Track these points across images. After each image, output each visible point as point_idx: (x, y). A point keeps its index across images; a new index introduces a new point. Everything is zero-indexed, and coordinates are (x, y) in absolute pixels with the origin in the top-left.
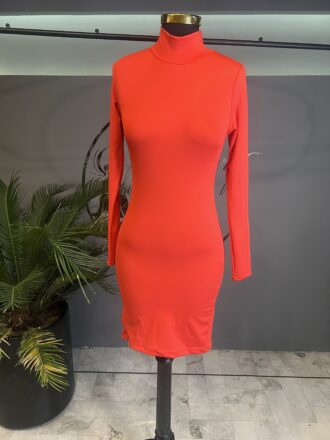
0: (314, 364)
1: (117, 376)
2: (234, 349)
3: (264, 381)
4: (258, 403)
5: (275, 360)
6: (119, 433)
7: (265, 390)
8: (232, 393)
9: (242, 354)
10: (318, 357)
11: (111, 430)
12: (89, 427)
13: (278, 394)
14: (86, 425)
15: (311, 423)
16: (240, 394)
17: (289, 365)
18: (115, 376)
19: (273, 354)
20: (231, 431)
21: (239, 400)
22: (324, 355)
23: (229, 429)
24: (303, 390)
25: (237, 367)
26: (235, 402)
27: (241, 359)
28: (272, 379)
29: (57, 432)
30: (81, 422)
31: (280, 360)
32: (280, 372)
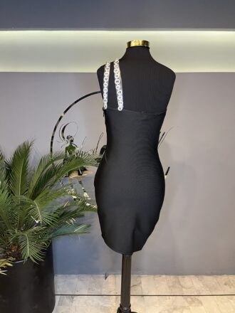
0: (225, 284)
1: (75, 298)
2: (166, 274)
3: (189, 299)
5: (197, 283)
7: (190, 307)
8: (165, 310)
9: (171, 278)
10: (228, 279)
13: (200, 309)
16: (171, 311)
17: (207, 286)
18: (73, 298)
19: (194, 278)
22: (232, 277)
24: (218, 305)
25: (168, 289)
27: (170, 282)
28: (194, 297)
31: (200, 283)
32: (201, 292)
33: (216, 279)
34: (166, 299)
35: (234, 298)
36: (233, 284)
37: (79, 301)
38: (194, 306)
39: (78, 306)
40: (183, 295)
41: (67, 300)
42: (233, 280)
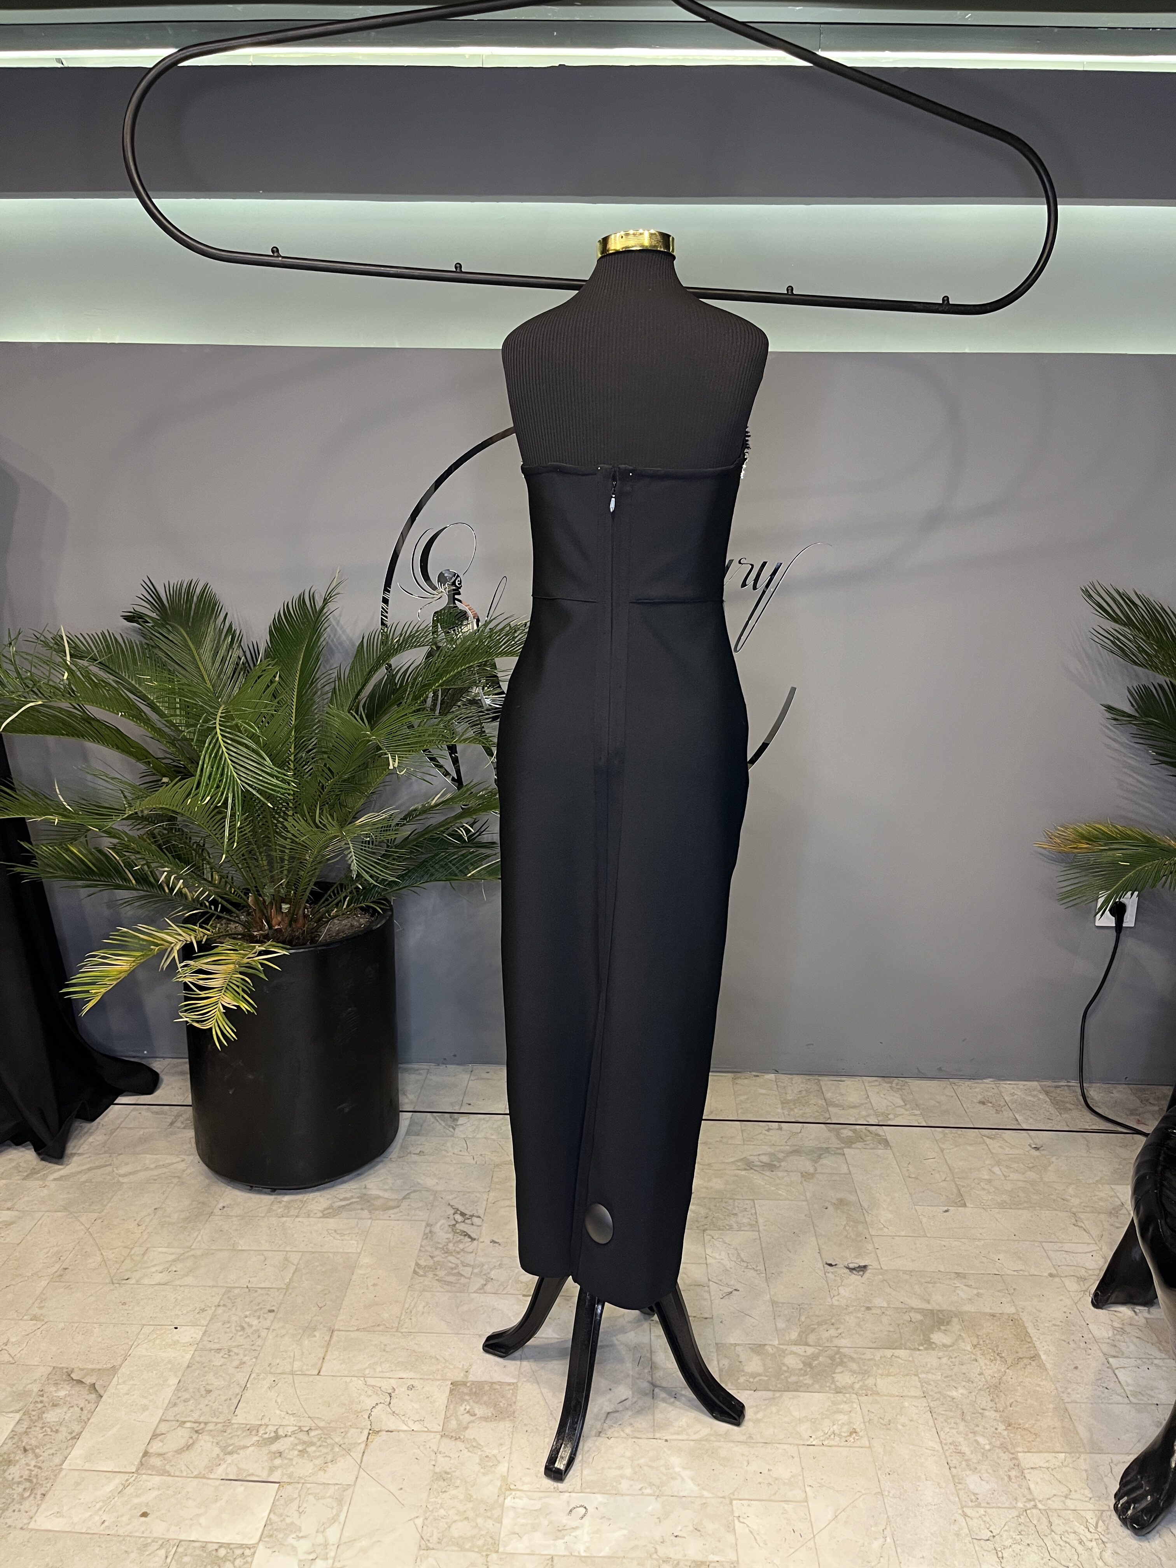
2: (779, 1072)
4: (823, 1171)
5: (882, 1096)
6: (472, 1216)
7: (845, 1149)
8: (760, 1153)
9: (793, 1082)
10: (996, 1091)
11: (453, 1211)
12: (398, 1207)
13: (878, 1156)
14: (391, 1204)
15: (950, 1208)
16: (781, 1155)
17: (917, 1105)
18: (457, 1120)
19: (877, 1083)
20: (750, 1216)
21: (775, 1165)
22: (1015, 1086)
23: (745, 1213)
24: (942, 1150)
25: (780, 1106)
26: (765, 1168)
27: (790, 1092)
28: (866, 1128)
29: (321, 1215)
30: (379, 1197)
31: (893, 1096)
32: (891, 1116)
33: (955, 1087)
34: (769, 1130)
35: (1003, 1135)
36: (1009, 1104)
37: (478, 1127)
38: (860, 1147)
39: (474, 1138)
40: (829, 1121)
41: (438, 1124)
42: (1013, 1094)
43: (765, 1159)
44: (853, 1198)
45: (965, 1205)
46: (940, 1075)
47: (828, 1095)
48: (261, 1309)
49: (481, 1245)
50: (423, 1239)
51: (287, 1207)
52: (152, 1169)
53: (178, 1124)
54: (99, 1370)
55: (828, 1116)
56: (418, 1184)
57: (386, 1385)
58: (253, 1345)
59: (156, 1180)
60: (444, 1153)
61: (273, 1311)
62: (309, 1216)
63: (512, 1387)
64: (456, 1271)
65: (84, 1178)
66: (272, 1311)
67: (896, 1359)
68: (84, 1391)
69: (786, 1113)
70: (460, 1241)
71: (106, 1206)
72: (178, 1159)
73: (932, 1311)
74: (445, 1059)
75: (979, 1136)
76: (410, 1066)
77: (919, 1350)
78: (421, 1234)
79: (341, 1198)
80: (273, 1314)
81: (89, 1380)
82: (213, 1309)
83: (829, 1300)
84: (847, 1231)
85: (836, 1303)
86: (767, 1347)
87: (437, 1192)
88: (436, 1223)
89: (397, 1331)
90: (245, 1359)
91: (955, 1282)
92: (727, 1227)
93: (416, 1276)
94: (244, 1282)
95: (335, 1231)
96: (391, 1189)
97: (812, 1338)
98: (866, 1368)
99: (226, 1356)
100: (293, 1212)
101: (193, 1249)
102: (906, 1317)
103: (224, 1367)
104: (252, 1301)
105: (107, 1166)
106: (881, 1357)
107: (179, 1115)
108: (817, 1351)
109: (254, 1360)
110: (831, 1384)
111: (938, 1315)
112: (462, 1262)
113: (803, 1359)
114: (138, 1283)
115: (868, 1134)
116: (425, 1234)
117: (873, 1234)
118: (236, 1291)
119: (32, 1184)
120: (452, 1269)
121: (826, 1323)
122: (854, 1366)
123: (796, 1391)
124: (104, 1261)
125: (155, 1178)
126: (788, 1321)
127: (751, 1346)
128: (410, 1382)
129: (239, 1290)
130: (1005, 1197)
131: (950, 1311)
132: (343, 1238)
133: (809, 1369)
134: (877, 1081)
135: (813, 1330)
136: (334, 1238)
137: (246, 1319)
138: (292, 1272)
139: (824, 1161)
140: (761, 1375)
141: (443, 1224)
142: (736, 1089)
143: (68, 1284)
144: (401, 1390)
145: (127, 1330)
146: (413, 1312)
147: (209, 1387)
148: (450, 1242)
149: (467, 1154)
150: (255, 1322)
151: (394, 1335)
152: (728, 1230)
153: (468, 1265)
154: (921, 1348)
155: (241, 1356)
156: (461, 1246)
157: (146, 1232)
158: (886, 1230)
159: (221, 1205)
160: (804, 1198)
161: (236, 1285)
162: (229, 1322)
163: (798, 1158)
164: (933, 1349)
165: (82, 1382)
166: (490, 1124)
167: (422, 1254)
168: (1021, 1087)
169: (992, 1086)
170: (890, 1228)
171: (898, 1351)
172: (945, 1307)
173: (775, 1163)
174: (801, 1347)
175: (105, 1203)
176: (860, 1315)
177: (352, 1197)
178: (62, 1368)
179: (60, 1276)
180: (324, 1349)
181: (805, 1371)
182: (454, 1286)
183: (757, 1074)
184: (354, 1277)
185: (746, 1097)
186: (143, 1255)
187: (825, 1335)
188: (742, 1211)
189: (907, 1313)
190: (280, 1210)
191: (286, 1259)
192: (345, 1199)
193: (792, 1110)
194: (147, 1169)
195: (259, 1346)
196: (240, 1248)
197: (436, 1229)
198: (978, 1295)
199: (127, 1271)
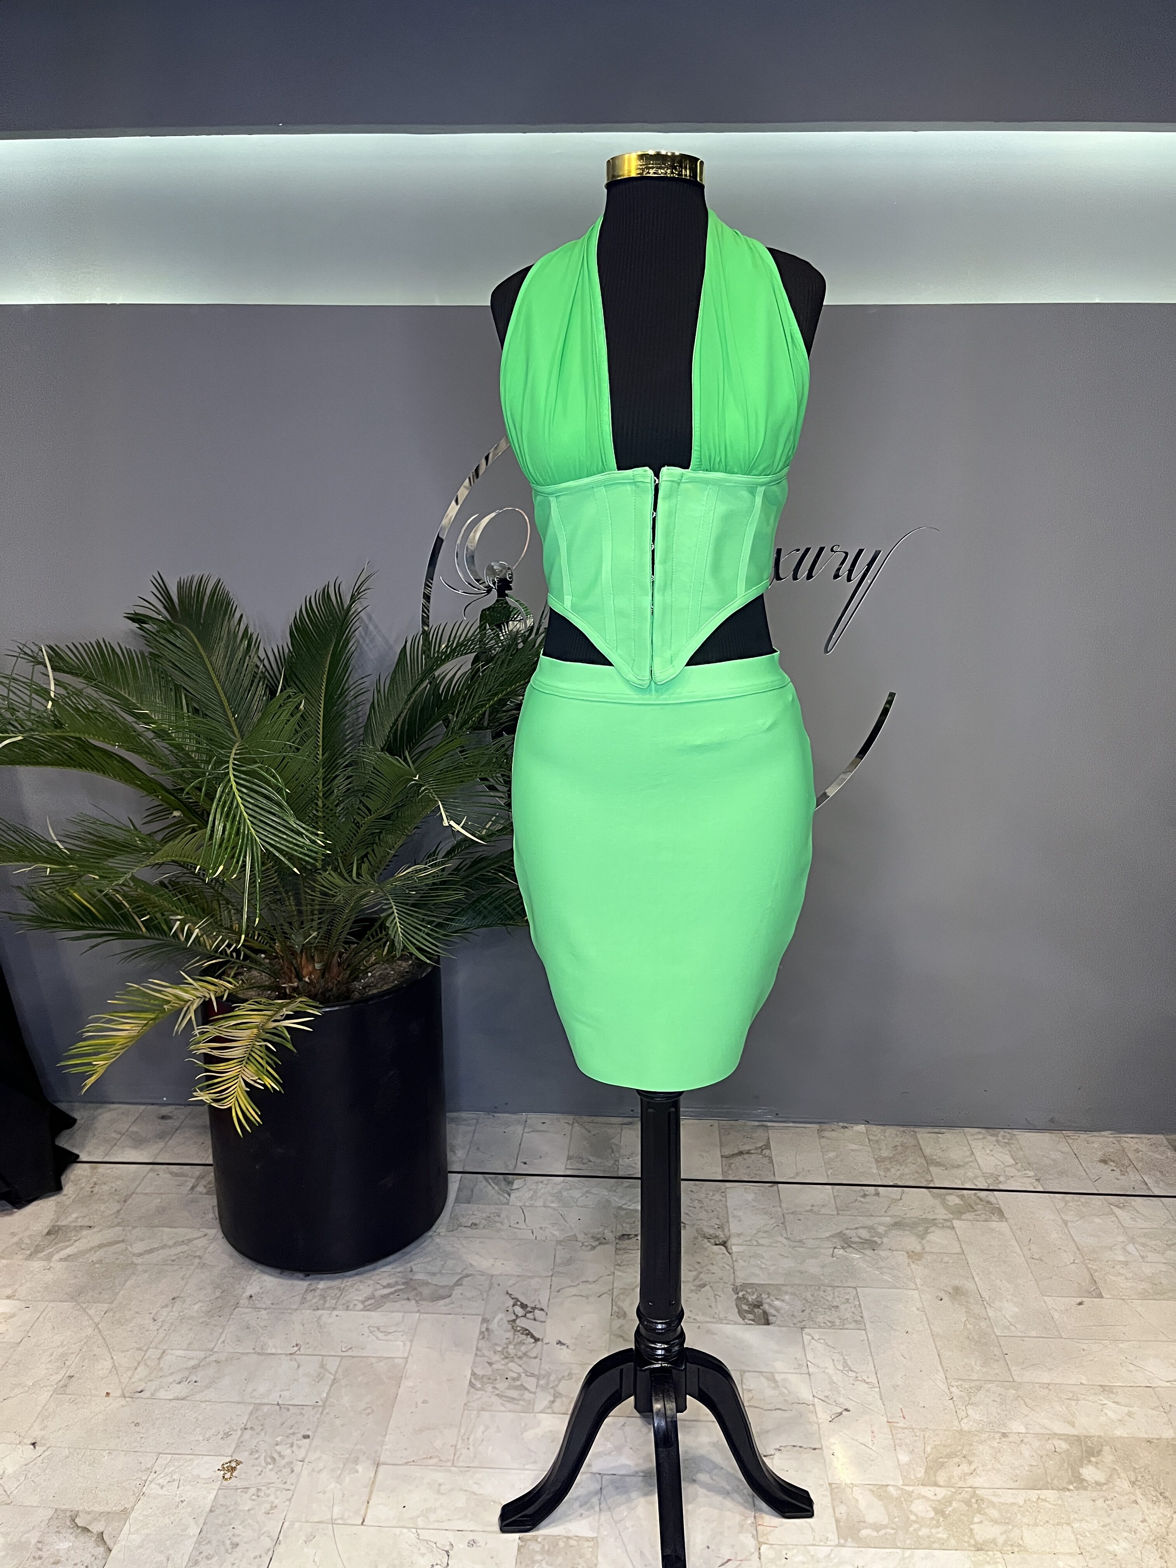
0: (1104, 1162)
4: (932, 1250)
5: (988, 1152)
6: (534, 1308)
7: (954, 1221)
8: (857, 1226)
9: (887, 1134)
10: (1117, 1146)
11: (511, 1302)
12: (450, 1296)
13: (993, 1230)
14: (442, 1292)
15: (1084, 1299)
16: (881, 1229)
17: (1029, 1164)
18: (510, 1183)
19: (980, 1136)
20: (853, 1309)
21: (876, 1242)
22: (1137, 1140)
23: (847, 1305)
24: (1065, 1223)
25: (874, 1165)
26: (866, 1246)
27: (883, 1146)
28: (975, 1194)
29: (360, 1306)
30: (427, 1284)
31: (1001, 1152)
32: (1001, 1179)
33: (1070, 1141)
34: (865, 1196)
35: (1133, 1203)
36: (1135, 1163)
37: (535, 1192)
38: (969, 1218)
39: (531, 1206)
40: (931, 1185)
41: (490, 1188)
42: (1137, 1151)
43: (864, 1234)
44: (969, 1285)
45: (1100, 1296)
46: (1052, 1126)
47: (928, 1151)
48: (294, 1434)
49: (545, 1346)
50: (479, 1339)
51: (323, 1297)
52: (170, 1247)
53: (200, 1189)
54: (109, 1513)
55: (930, 1179)
56: (471, 1265)
57: (443, 1539)
58: (285, 1483)
59: (173, 1261)
60: (498, 1225)
61: (308, 1437)
62: (347, 1309)
63: (591, 1544)
64: (518, 1383)
65: (95, 1257)
66: (306, 1437)
67: (1044, 1503)
68: (90, 1543)
69: (882, 1173)
70: (522, 1343)
71: (117, 1294)
72: (200, 1234)
73: (1078, 1439)
74: (496, 1107)
75: (1106, 1204)
76: (455, 1114)
77: (1069, 1490)
78: (478, 1332)
79: (384, 1284)
80: (307, 1440)
81: (96, 1528)
82: (239, 1432)
83: (956, 1422)
84: (967, 1329)
85: (966, 1428)
86: (891, 1489)
87: (492, 1276)
88: (494, 1318)
89: (453, 1466)
90: (276, 1502)
91: (1101, 1398)
92: (829, 1325)
93: (472, 1390)
94: (274, 1398)
95: (378, 1329)
96: (440, 1272)
97: (941, 1478)
98: (1009, 1515)
99: (254, 1497)
100: (330, 1303)
101: (216, 1352)
102: (1049, 1446)
103: (252, 1512)
104: (284, 1423)
105: (119, 1242)
106: (1025, 1501)
107: (201, 1177)
108: (950, 1493)
109: (287, 1503)
110: (970, 1538)
111: (1086, 1443)
112: (525, 1371)
113: (934, 1506)
114: (152, 1397)
115: (978, 1201)
116: (482, 1333)
117: (999, 1334)
118: (266, 1409)
119: (36, 1265)
120: (514, 1379)
121: (957, 1456)
122: (994, 1513)
123: (929, 1548)
124: (114, 1366)
125: (174, 1258)
126: (912, 1452)
127: (870, 1487)
128: (471, 1536)
129: (269, 1407)
130: (1145, 1285)
131: (1099, 1437)
132: (386, 1338)
133: (941, 1519)
134: (980, 1133)
135: (942, 1465)
136: (377, 1338)
137: (277, 1448)
138: (330, 1382)
139: (930, 1237)
140: (886, 1527)
141: (502, 1319)
142: (823, 1144)
143: (74, 1397)
144: (461, 1545)
145: (141, 1459)
146: (471, 1439)
147: (236, 1540)
148: (510, 1343)
149: (524, 1226)
150: (288, 1451)
151: (450, 1471)
152: (830, 1327)
153: (532, 1375)
154: (1071, 1487)
155: (272, 1498)
156: (523, 1348)
157: (163, 1329)
158: (1013, 1328)
159: (248, 1294)
160: (914, 1286)
161: (266, 1401)
162: (257, 1451)
163: (900, 1232)
164: (1085, 1489)
165: (88, 1530)
166: (549, 1187)
167: (478, 1359)
168: (1146, 1141)
169: (1111, 1140)
170: (1018, 1326)
171: (1045, 1491)
172: (1093, 1432)
173: (876, 1239)
174: (931, 1488)
175: (117, 1291)
176: (996, 1445)
177: (397, 1283)
178: (65, 1511)
179: (62, 1388)
180: (367, 1490)
181: (938, 1521)
182: (518, 1404)
183: (845, 1125)
184: (401, 1391)
185: (834, 1154)
186: (159, 1359)
187: (957, 1472)
188: (844, 1303)
189: (1050, 1441)
190: (314, 1301)
191: (322, 1366)
192: (389, 1286)
193: (889, 1170)
194: (164, 1247)
195: (292, 1484)
196: (269, 1352)
197: (494, 1325)
198: (1130, 1414)
199: (140, 1380)
